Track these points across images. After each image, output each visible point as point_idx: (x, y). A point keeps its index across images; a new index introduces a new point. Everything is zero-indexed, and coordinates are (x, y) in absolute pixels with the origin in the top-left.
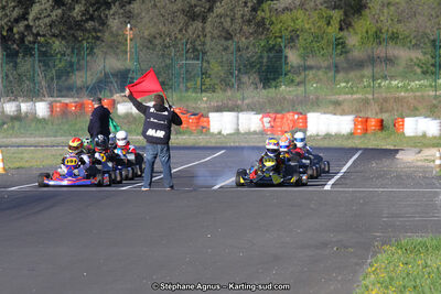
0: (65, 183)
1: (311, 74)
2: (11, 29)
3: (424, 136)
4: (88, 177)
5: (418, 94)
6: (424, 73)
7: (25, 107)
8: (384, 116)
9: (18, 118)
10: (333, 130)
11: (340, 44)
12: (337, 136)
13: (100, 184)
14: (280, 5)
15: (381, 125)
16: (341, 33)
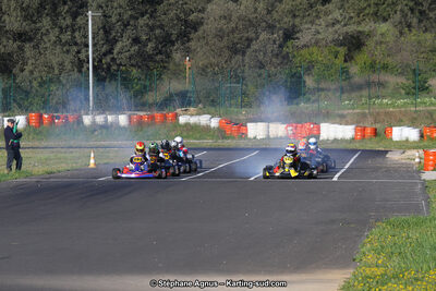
0: (133, 176)
1: (323, 94)
2: (100, 61)
3: (407, 140)
4: (150, 171)
5: (403, 109)
6: (408, 94)
7: (110, 118)
8: (378, 126)
9: (105, 127)
10: (340, 136)
11: (345, 71)
12: (343, 140)
13: (160, 177)
14: (300, 43)
15: (375, 133)
16: (346, 65)
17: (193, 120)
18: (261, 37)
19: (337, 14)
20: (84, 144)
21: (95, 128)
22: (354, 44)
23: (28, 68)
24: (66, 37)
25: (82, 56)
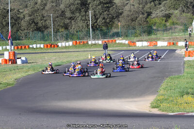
1: (158, 32)
2: (94, 25)
5: (181, 36)
6: (183, 31)
7: (97, 42)
8: (174, 42)
9: (95, 44)
11: (165, 25)
12: (164, 46)
14: (152, 17)
15: (173, 44)
16: (165, 23)
17: (121, 42)
18: (140, 16)
19: (163, 8)
20: (89, 50)
21: (92, 45)
22: (168, 17)
23: (73, 27)
24: (83, 18)
25: (88, 24)
